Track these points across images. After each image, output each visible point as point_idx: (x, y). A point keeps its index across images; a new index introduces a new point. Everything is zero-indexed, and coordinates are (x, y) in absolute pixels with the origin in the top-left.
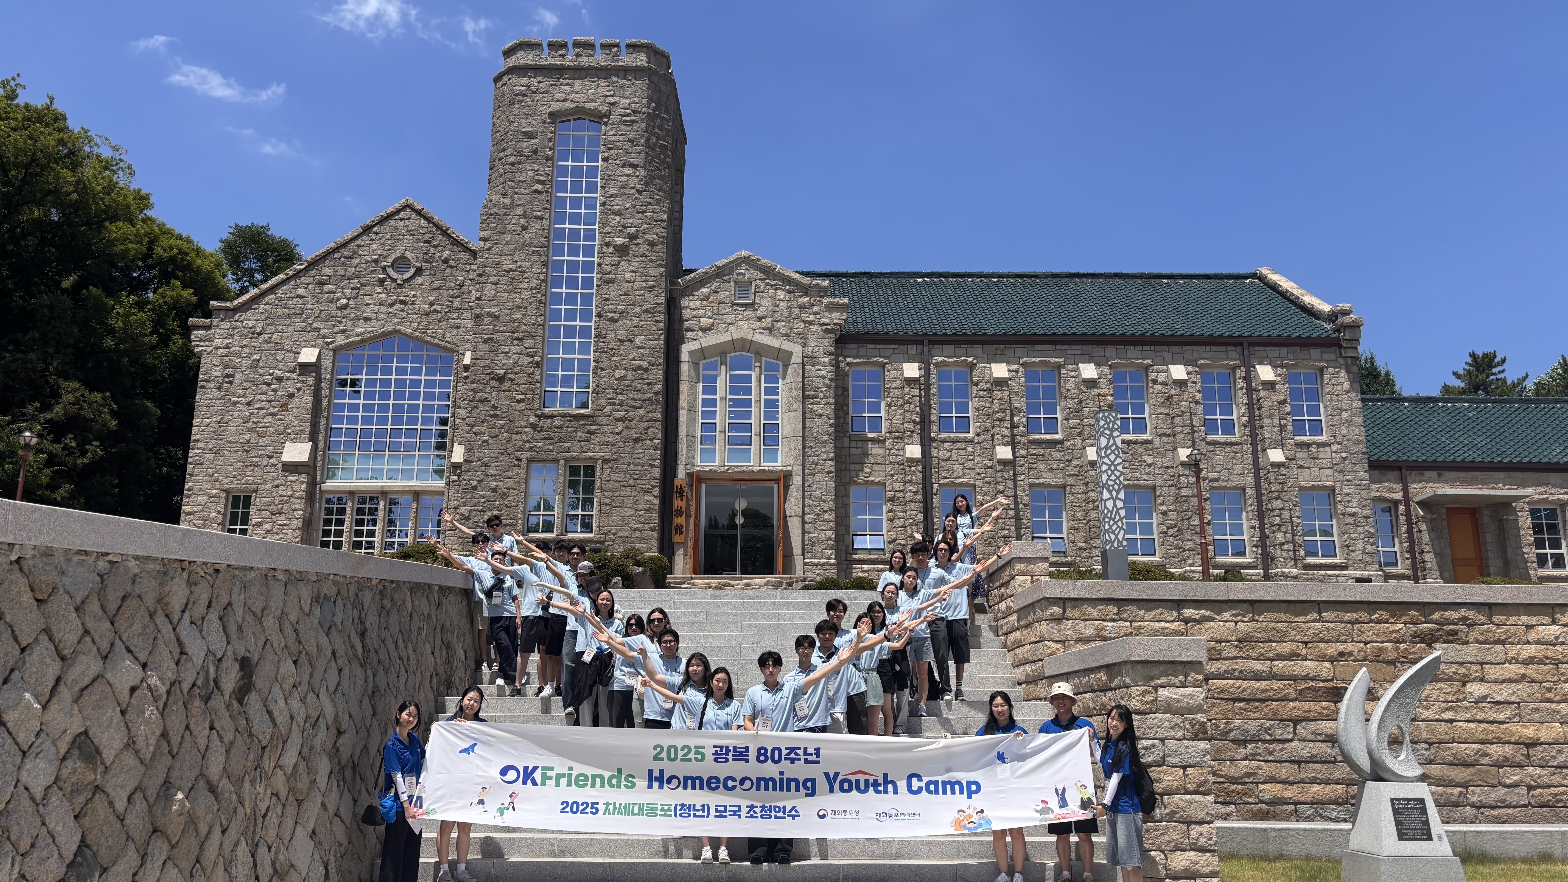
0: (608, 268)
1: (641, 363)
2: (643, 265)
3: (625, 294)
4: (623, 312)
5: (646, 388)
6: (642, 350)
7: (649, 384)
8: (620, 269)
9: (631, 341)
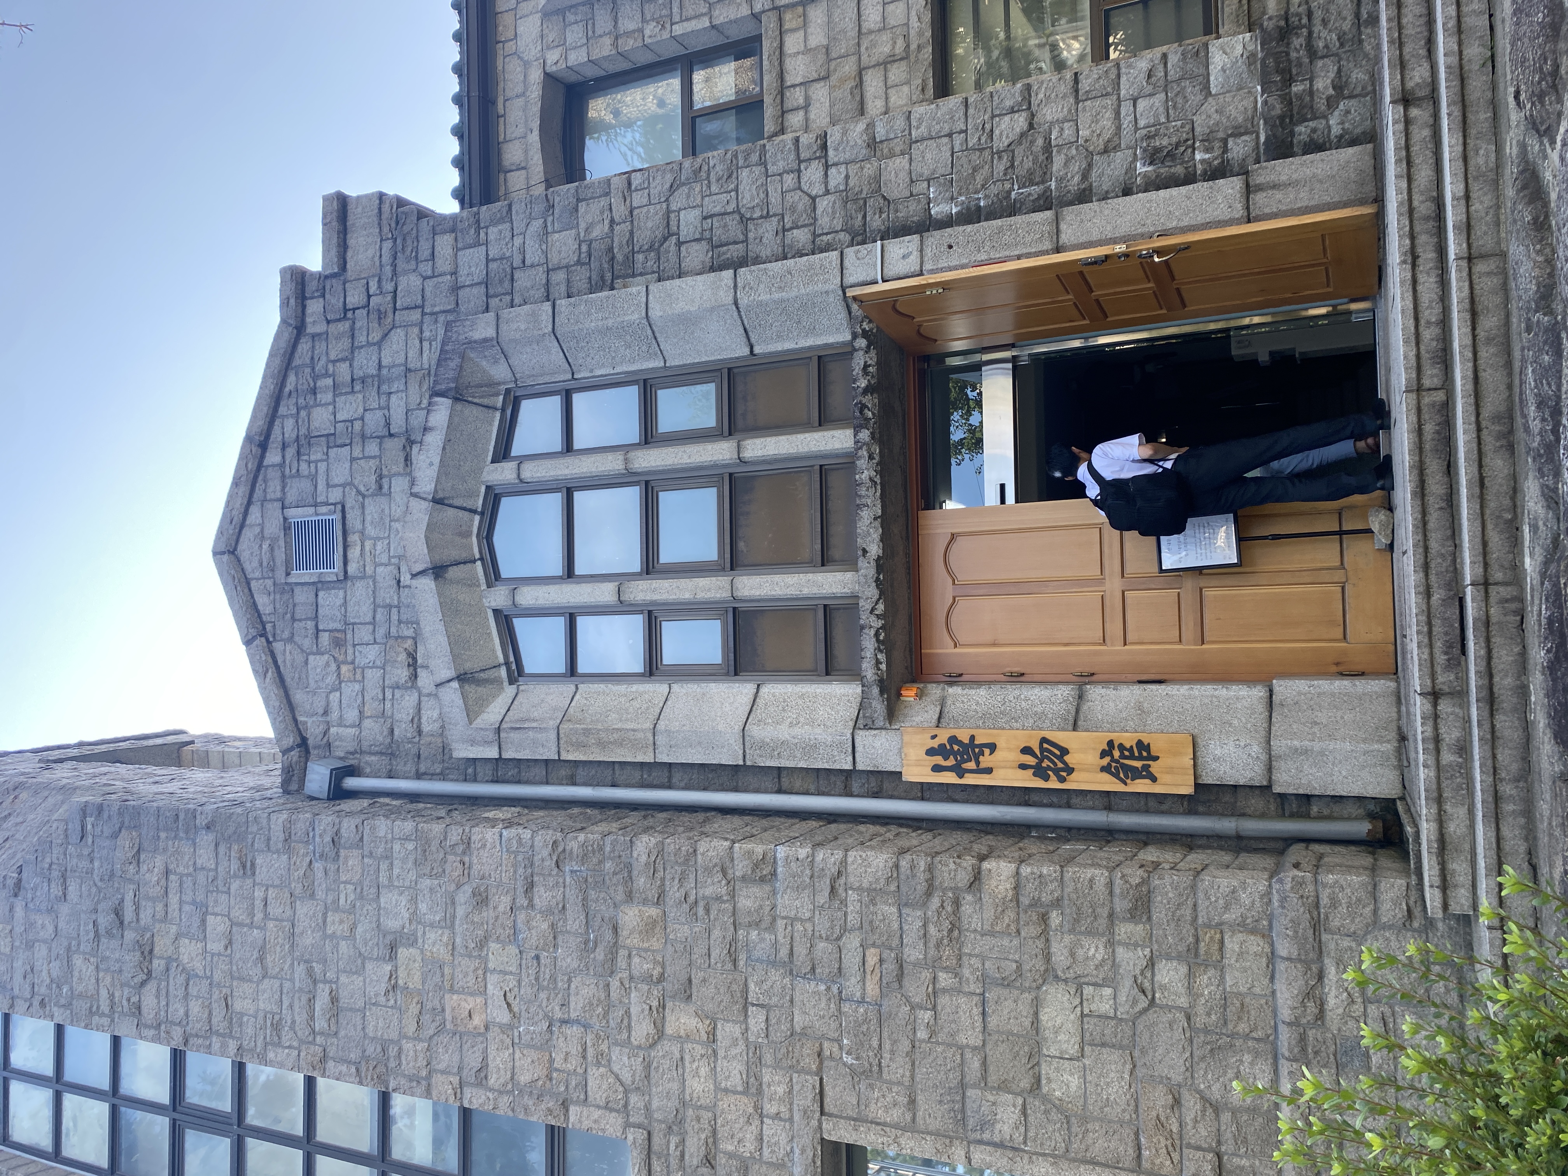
0: (195, 1008)
1: (460, 911)
2: (188, 882)
3: (261, 959)
4: (310, 972)
5: (543, 896)
6: (423, 907)
7: (530, 887)
8: (198, 966)
9: (393, 948)
